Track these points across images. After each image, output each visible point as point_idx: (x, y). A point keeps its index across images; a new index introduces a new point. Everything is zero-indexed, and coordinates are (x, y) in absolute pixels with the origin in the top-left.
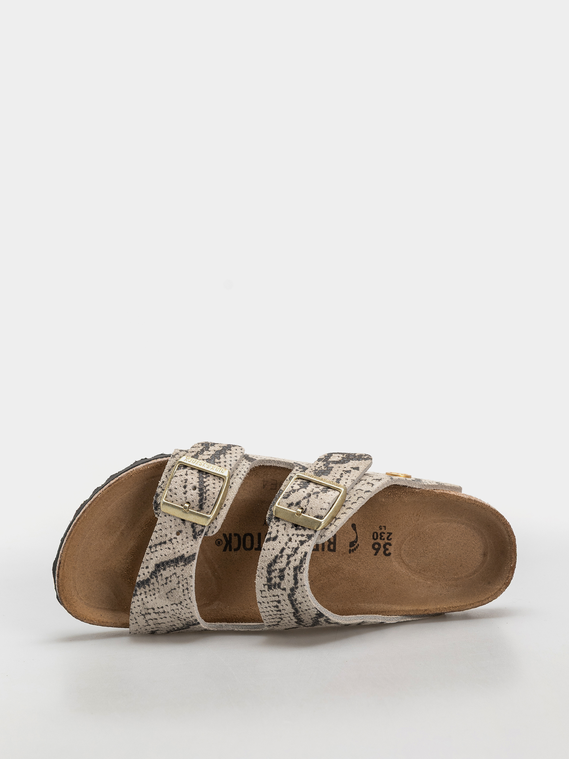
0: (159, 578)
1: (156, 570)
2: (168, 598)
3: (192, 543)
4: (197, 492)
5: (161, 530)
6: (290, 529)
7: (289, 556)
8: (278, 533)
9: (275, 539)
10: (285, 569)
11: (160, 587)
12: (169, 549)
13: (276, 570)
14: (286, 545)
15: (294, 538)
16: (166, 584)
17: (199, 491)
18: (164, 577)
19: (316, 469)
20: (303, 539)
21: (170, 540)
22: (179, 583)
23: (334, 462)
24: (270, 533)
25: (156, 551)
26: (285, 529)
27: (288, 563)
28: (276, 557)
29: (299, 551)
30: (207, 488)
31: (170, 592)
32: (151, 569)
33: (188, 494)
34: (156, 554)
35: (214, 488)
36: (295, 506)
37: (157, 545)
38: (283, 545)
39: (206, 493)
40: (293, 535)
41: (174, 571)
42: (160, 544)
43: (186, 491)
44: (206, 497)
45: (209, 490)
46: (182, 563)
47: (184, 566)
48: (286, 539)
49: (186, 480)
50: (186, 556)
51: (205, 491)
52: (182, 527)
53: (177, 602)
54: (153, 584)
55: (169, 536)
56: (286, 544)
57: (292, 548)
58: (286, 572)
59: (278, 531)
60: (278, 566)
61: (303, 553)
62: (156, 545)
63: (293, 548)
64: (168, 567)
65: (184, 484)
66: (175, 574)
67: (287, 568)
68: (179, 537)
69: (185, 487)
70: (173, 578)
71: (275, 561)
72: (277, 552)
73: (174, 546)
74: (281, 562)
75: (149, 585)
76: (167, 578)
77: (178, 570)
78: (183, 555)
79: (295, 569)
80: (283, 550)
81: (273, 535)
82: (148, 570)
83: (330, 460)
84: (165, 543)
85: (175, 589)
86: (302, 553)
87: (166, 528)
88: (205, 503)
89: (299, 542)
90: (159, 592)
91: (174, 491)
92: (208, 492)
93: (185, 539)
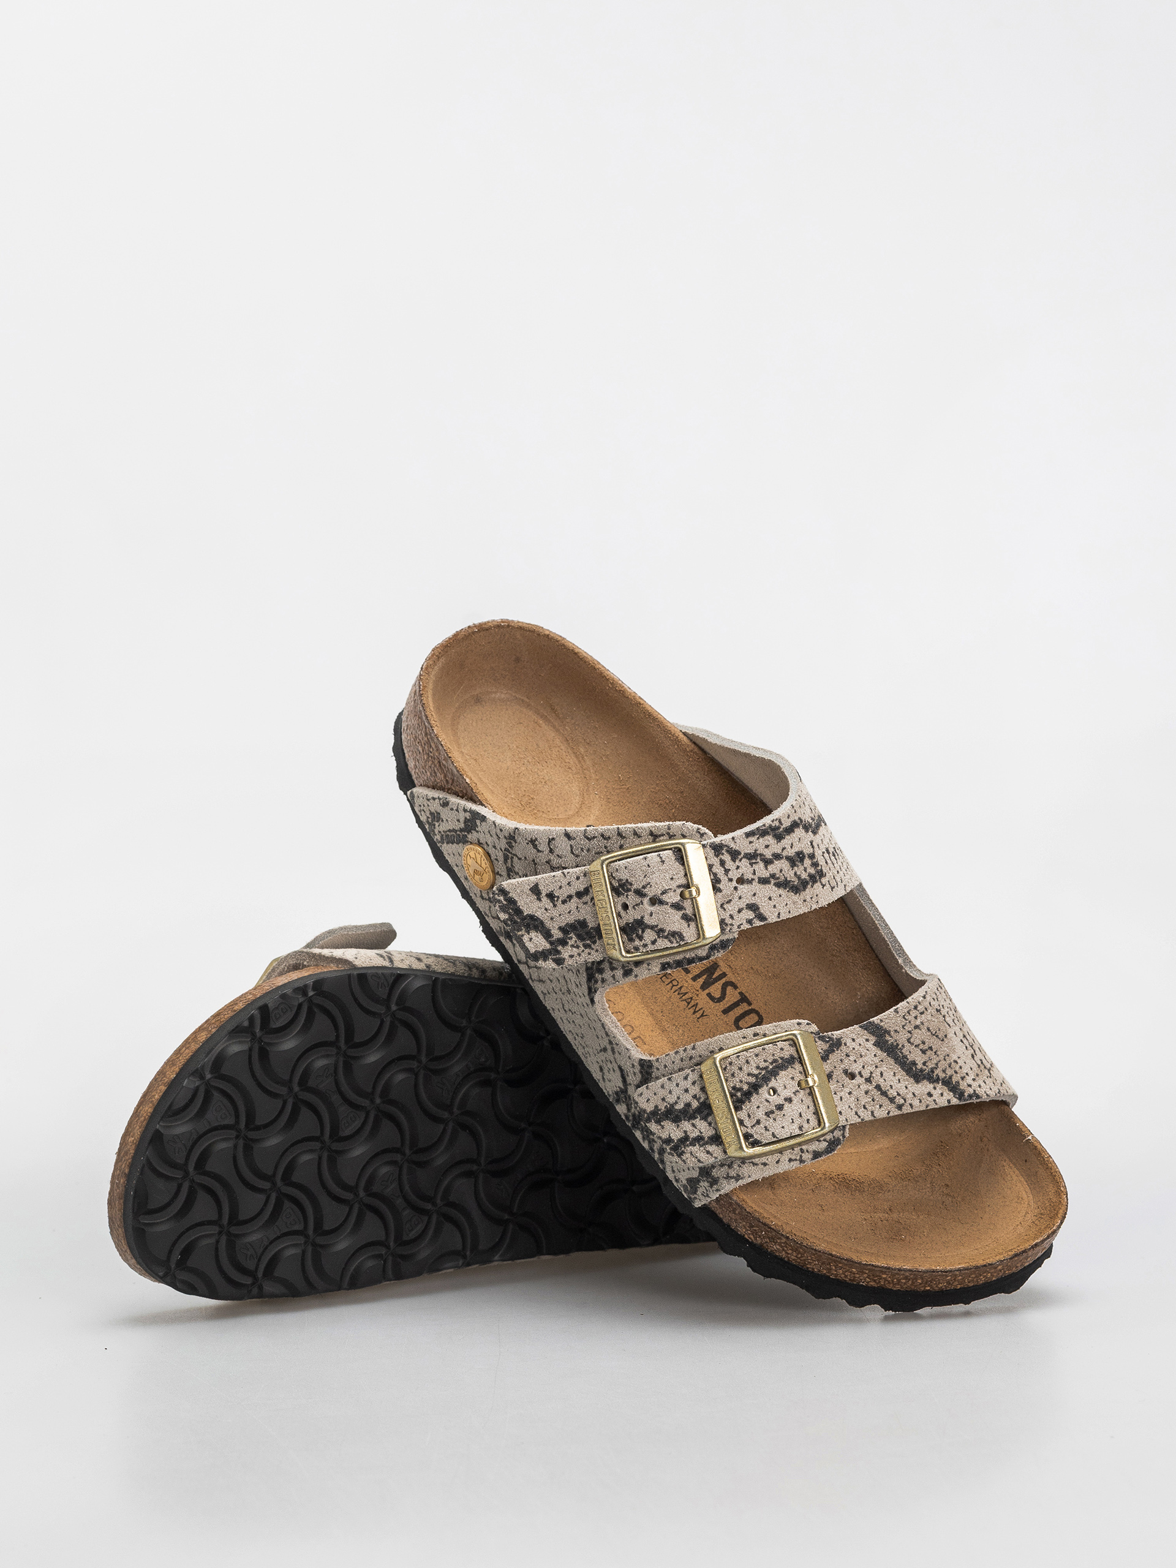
0: (931, 1065)
1: (924, 1078)
2: (946, 1036)
3: (849, 1042)
4: (775, 1081)
5: (865, 1107)
6: (724, 892)
7: (767, 862)
8: (742, 909)
9: (753, 907)
10: (788, 858)
11: (942, 1057)
12: (882, 1074)
13: (795, 874)
14: (753, 880)
15: (734, 874)
16: (931, 1048)
17: (770, 1080)
18: (925, 1058)
19: (583, 948)
20: (727, 857)
21: (868, 1080)
22: (916, 1027)
23: (547, 935)
24: (750, 922)
25: (899, 1094)
26: (729, 902)
27: (777, 857)
28: (778, 885)
29: (750, 850)
30: (756, 1072)
31: (937, 1036)
32: (925, 1087)
33: (788, 1093)
34: (903, 1091)
35: (747, 1062)
36: (685, 910)
37: (889, 1098)
38: (756, 886)
39: (766, 1068)
40: (731, 880)
41: (906, 1044)
42: (884, 1094)
43: (786, 1099)
44: (771, 1063)
45: (758, 1068)
46: (888, 1038)
47: (889, 1032)
48: (744, 889)
49: (767, 1114)
50: (873, 1039)
51: (763, 1072)
52: (838, 1074)
53: (942, 1019)
54: (944, 1071)
55: (864, 1087)
56: (750, 882)
57: (752, 866)
58: (791, 852)
59: (740, 911)
60: (789, 874)
61: (751, 839)
62: (892, 1100)
63: (751, 864)
64: (908, 1059)
65: (777, 1112)
66: (909, 1041)
67: (785, 854)
68: (855, 1068)
69: (780, 1107)
70: (917, 1042)
71: (784, 884)
72: (771, 889)
73: (872, 1068)
74: (781, 871)
75: (951, 1077)
76: (924, 1052)
77: (901, 1038)
78: (875, 1045)
79: (779, 838)
80: (764, 881)
81: (750, 915)
82: (933, 1092)
83: (548, 946)
84: (878, 1087)
85: (928, 1029)
86: (751, 842)
87: (858, 1100)
88: (782, 1058)
89: (737, 861)
90: (948, 1056)
91: (798, 1121)
92: (762, 1065)
93: (852, 1058)
